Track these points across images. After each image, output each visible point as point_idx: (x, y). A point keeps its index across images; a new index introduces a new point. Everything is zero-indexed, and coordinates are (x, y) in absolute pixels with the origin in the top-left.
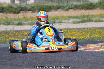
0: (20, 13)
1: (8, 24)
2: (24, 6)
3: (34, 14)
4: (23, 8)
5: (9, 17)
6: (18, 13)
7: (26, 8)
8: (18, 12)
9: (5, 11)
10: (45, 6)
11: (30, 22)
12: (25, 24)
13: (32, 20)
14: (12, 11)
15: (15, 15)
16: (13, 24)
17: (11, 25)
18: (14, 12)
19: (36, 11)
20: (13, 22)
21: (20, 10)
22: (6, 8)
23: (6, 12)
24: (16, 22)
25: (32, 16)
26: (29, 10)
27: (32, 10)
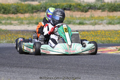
4: (92, 6)
6: (86, 12)
8: (87, 10)
9: (72, 8)
10: (116, 5)
14: (80, 9)
18: (82, 10)
19: (107, 11)
23: (74, 10)
26: (99, 9)
27: (102, 9)
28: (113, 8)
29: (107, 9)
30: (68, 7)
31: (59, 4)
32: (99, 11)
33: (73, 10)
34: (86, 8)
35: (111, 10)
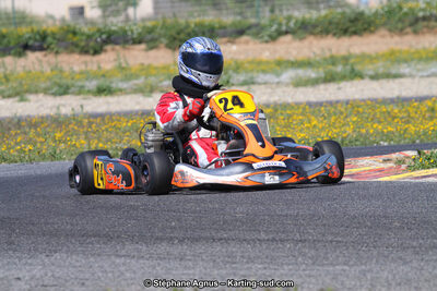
0: (106, 51)
1: (62, 90)
2: (120, 25)
3: (153, 53)
7: (125, 32)
11: (140, 81)
12: (121, 91)
15: (87, 58)
16: (81, 91)
17: (73, 93)
20: (80, 84)
21: (106, 42)
22: (53, 34)
24: (92, 85)
25: (146, 62)
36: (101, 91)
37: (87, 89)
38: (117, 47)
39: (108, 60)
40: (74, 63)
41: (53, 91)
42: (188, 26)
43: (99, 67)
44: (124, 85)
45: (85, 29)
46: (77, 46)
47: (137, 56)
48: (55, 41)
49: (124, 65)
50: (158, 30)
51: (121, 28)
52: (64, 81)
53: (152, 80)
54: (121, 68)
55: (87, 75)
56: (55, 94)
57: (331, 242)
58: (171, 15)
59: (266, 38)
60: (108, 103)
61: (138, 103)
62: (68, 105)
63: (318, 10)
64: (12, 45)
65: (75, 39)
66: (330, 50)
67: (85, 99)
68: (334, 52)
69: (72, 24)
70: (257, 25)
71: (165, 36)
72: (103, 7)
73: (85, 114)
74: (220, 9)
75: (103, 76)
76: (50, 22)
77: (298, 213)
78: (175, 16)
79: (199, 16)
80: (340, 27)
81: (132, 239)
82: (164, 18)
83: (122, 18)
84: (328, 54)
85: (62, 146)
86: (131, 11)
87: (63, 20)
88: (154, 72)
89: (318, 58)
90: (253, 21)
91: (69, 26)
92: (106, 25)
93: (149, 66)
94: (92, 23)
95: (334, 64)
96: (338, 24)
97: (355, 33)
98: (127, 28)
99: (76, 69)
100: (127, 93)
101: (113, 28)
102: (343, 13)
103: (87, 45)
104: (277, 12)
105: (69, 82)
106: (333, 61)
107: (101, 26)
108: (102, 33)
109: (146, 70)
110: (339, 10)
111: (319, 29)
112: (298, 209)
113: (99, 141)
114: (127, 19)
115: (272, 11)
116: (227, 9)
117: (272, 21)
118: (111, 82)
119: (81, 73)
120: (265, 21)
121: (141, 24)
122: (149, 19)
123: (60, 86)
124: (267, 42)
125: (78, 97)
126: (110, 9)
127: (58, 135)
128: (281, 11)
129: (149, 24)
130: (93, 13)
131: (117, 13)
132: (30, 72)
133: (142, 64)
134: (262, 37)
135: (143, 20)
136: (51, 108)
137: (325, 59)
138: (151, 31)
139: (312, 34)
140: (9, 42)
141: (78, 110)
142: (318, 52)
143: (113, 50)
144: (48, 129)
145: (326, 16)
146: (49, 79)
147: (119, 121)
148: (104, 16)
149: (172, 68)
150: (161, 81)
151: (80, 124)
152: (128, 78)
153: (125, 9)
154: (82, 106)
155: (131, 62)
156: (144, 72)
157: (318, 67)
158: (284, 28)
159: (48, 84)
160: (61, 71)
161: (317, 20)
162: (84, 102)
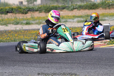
0: (28, 13)
2: (32, 6)
3: (41, 14)
4: (31, 8)
5: (18, 17)
6: (26, 13)
7: (34, 8)
9: (14, 11)
11: (37, 21)
13: (39, 20)
15: (24, 15)
16: (22, 24)
20: (22, 22)
21: (28, 11)
24: (25, 22)
25: (39, 16)
26: (37, 11)
27: (39, 11)
28: (48, 9)
29: (44, 11)
30: (10, 10)
31: (2, 8)
32: (36, 12)
33: (14, 13)
34: (26, 10)
35: (47, 11)
36: (27, 24)
37: (23, 23)
38: (31, 12)
39: (29, 15)
40: (20, 16)
41: (15, 23)
42: (50, 7)
43: (27, 17)
44: (33, 22)
45: (23, 7)
46: (21, 12)
47: (37, 14)
48: (15, 11)
49: (33, 17)
50: (42, 8)
51: (33, 7)
52: (17, 21)
53: (40, 21)
54: (32, 18)
55: (23, 19)
56: (15, 24)
57: (87, 63)
58: (45, 4)
59: (70, 10)
60: (29, 27)
61: (37, 27)
62: (19, 27)
63: (84, 3)
64: (4, 11)
65: (21, 10)
66: (87, 13)
67: (23, 26)
68: (88, 14)
69: (20, 6)
70: (68, 6)
71: (44, 9)
72: (28, 1)
73: (23, 30)
74: (58, 2)
75: (28, 20)
76: (14, 5)
77: (79, 56)
78: (46, 4)
79: (53, 4)
80: (90, 7)
81: (35, 62)
82: (44, 5)
83: (33, 4)
84: (86, 14)
85: (17, 38)
86: (35, 3)
87: (17, 5)
88: (41, 19)
89: (84, 15)
90: (67, 5)
91: (19, 7)
92: (28, 6)
93: (40, 17)
94: (25, 6)
95: (88, 17)
96: (89, 6)
97: (93, 9)
98: (34, 7)
99: (21, 18)
100: (34, 24)
101: (30, 7)
102: (90, 4)
103: (24, 11)
104: (73, 3)
105: (19, 21)
106: (88, 16)
107: (27, 7)
108: (27, 9)
109: (39, 18)
110: (90, 3)
111: (84, 8)
112: (79, 55)
113: (27, 37)
114: (34, 5)
115: (72, 3)
116: (60, 2)
117: (72, 5)
118: (30, 21)
119: (22, 19)
120: (70, 6)
121: (38, 6)
122: (40, 5)
123: (16, 22)
124: (70, 11)
125: (21, 25)
126: (29, 2)
127: (16, 35)
128: (74, 3)
129: (40, 6)
130: (25, 3)
131: (31, 3)
132: (8, 18)
133: (38, 17)
134: (69, 10)
135: (38, 5)
136: (14, 28)
137: (86, 16)
138: (40, 8)
139: (82, 9)
140: (3, 11)
141: (21, 28)
142: (84, 14)
143: (30, 13)
144: (14, 34)
145: (86, 4)
146: (14, 20)
147: (31, 31)
148: (28, 4)
149: (46, 18)
150: (43, 21)
151: (21, 32)
152: (34, 20)
153: (34, 2)
154: (22, 28)
155: (35, 16)
156: (38, 19)
157: (84, 18)
158: (75, 7)
159: (13, 22)
160: (17, 18)
161: (83, 5)
162: (23, 27)
